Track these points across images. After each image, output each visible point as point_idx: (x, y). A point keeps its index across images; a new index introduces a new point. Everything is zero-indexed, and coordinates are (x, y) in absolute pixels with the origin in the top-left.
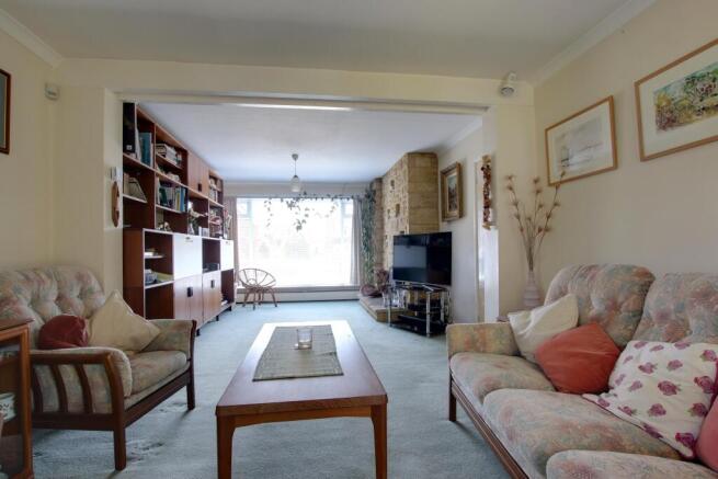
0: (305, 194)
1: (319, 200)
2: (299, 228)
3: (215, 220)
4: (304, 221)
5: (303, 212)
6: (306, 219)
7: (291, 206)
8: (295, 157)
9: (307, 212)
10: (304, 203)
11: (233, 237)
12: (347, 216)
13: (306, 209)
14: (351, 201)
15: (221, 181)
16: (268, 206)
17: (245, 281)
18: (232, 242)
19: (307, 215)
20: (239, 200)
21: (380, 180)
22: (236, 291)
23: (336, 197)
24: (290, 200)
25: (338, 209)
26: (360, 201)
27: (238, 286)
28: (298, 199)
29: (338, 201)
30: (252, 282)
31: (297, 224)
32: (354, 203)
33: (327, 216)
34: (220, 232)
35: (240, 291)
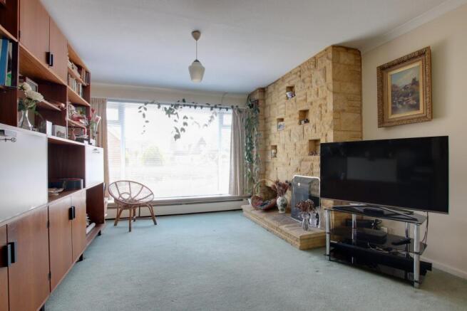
0: (184, 101)
1: (198, 108)
2: (177, 137)
3: (78, 119)
4: (183, 130)
5: (181, 121)
6: (185, 127)
7: (169, 112)
8: (196, 34)
9: (185, 120)
10: (183, 111)
11: (102, 143)
12: (225, 126)
13: (185, 117)
14: (230, 111)
15: (87, 72)
16: (143, 111)
17: (117, 196)
18: (101, 150)
19: (185, 124)
20: (109, 104)
21: (263, 90)
22: (106, 206)
23: (216, 107)
24: (168, 107)
25: (217, 119)
26: (240, 111)
27: (109, 201)
28: (176, 106)
29: (217, 110)
30: (126, 197)
31: (176, 133)
32: (234, 114)
33: (206, 125)
34: (86, 136)
35: (110, 207)
